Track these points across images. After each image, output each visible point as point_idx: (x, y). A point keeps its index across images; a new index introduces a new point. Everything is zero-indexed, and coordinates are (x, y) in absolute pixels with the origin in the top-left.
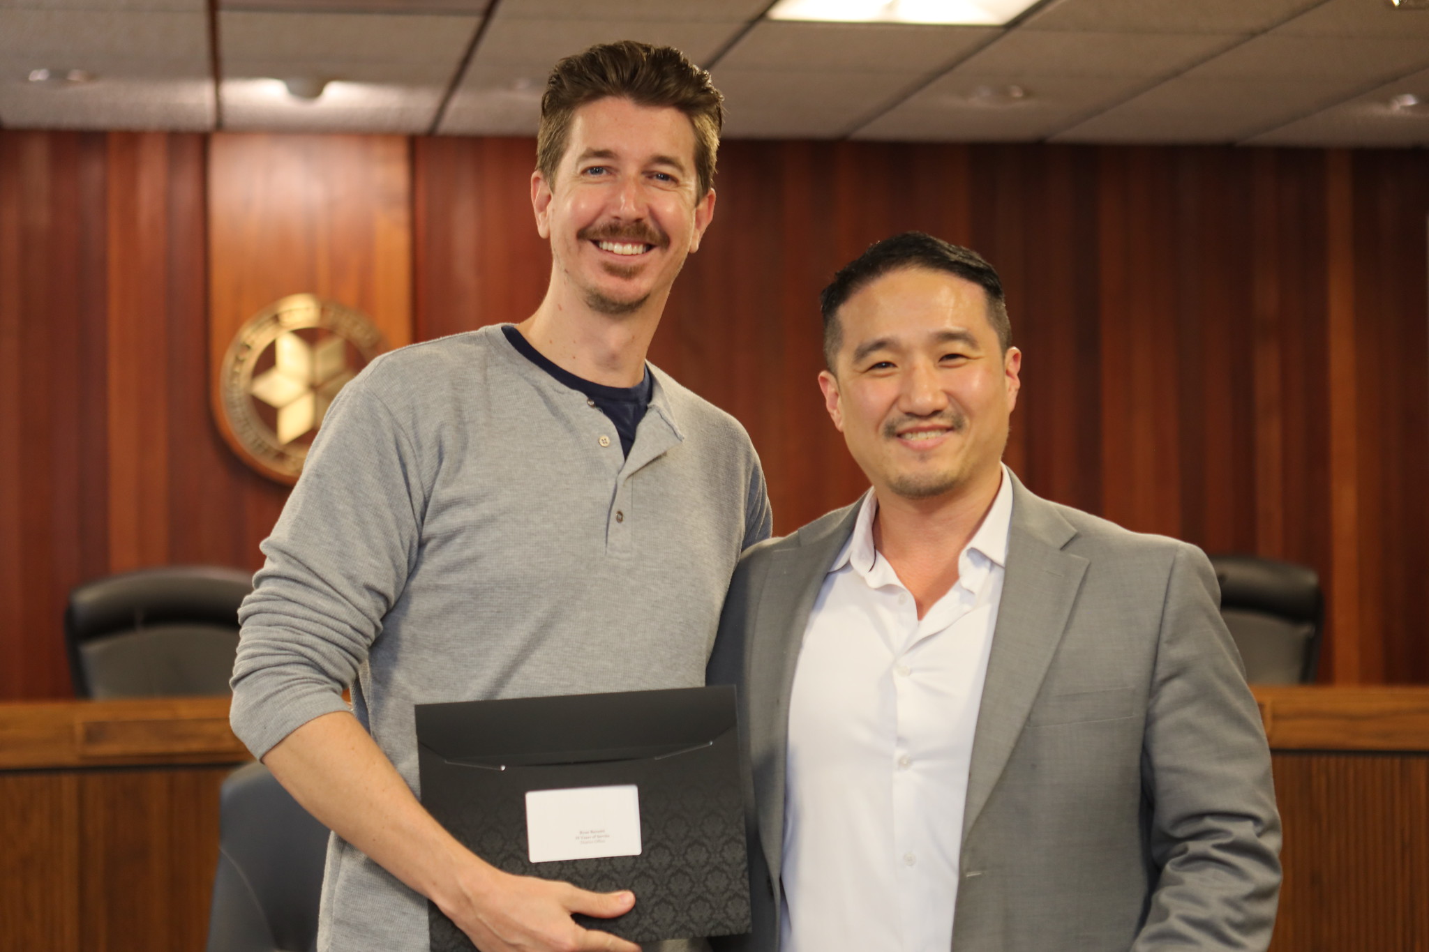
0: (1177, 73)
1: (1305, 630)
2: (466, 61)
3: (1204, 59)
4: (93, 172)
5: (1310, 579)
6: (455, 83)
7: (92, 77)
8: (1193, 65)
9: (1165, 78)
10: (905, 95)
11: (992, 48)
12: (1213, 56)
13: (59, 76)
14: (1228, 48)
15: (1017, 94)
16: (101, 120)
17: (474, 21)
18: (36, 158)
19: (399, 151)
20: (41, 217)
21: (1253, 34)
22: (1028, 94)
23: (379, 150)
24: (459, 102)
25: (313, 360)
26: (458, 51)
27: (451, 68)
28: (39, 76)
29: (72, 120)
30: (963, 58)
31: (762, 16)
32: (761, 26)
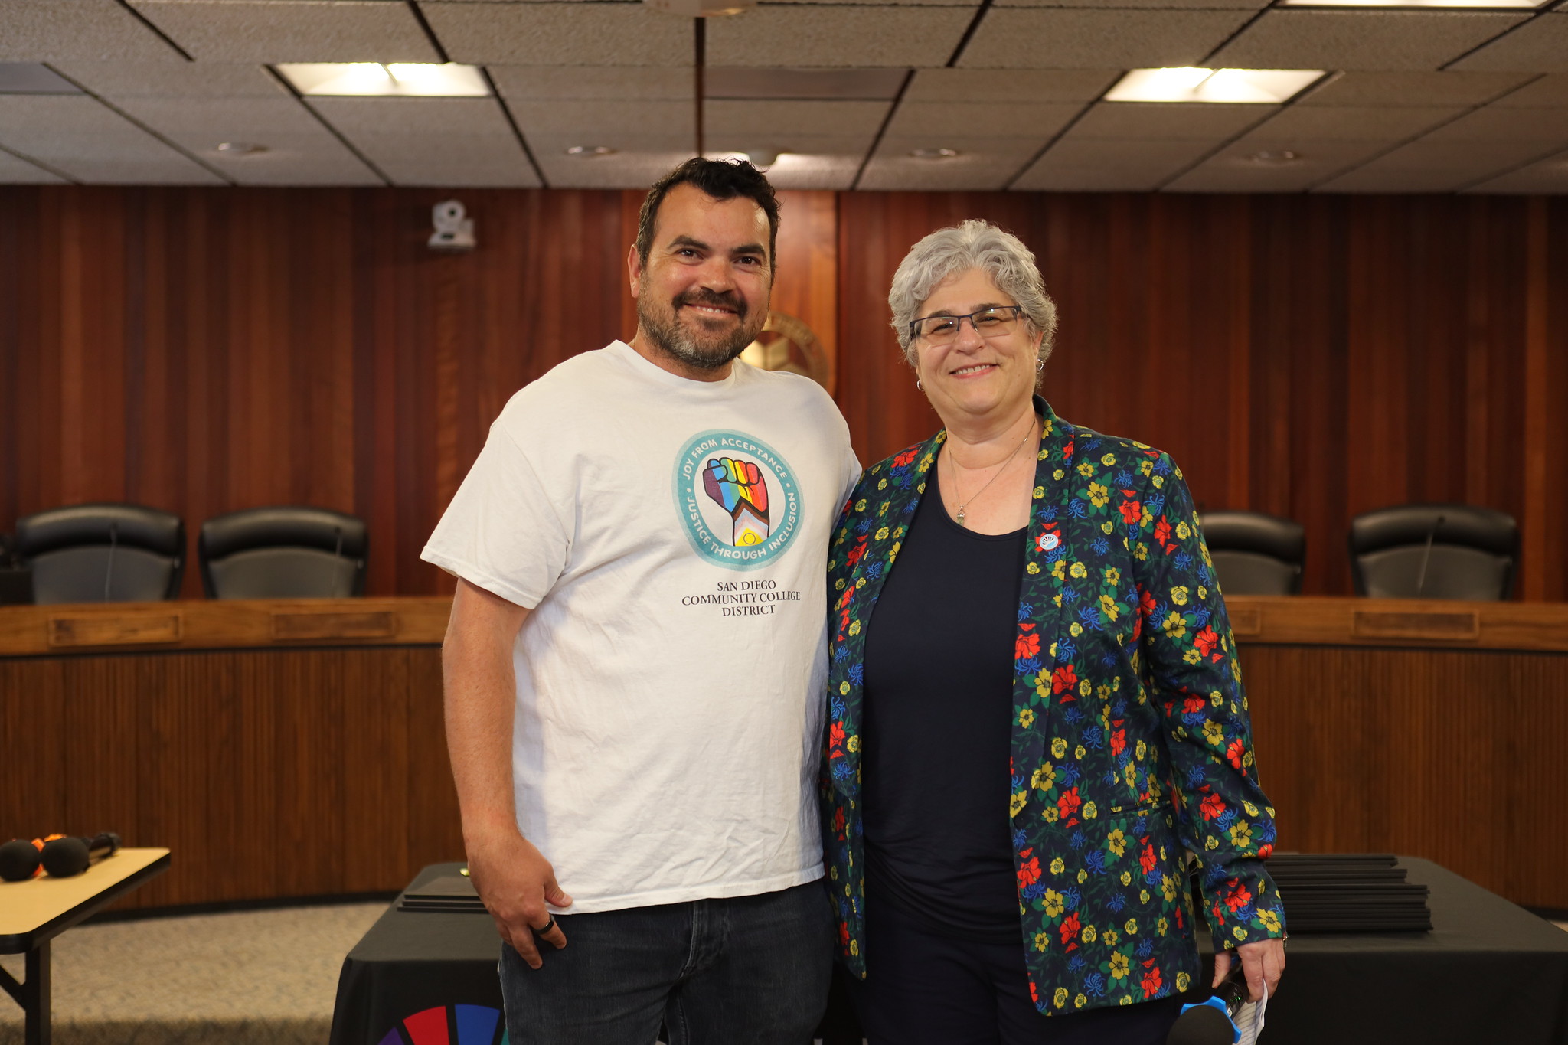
0: (1414, 138)
1: (1505, 561)
2: (879, 136)
3: (1435, 128)
4: (612, 220)
5: (1510, 522)
6: (871, 153)
7: (613, 151)
8: (1427, 132)
9: (1404, 142)
10: (1204, 158)
11: (1272, 121)
12: (1443, 124)
13: (590, 150)
14: (1455, 119)
15: (1289, 155)
16: (619, 183)
17: (888, 105)
18: (572, 210)
19: (829, 203)
20: (575, 252)
21: (1475, 107)
22: (1297, 156)
23: (814, 203)
24: (871, 167)
25: (765, 354)
26: (875, 129)
27: (869, 141)
28: (577, 150)
29: (599, 183)
30: (1249, 129)
31: (1100, 98)
32: (1099, 105)
